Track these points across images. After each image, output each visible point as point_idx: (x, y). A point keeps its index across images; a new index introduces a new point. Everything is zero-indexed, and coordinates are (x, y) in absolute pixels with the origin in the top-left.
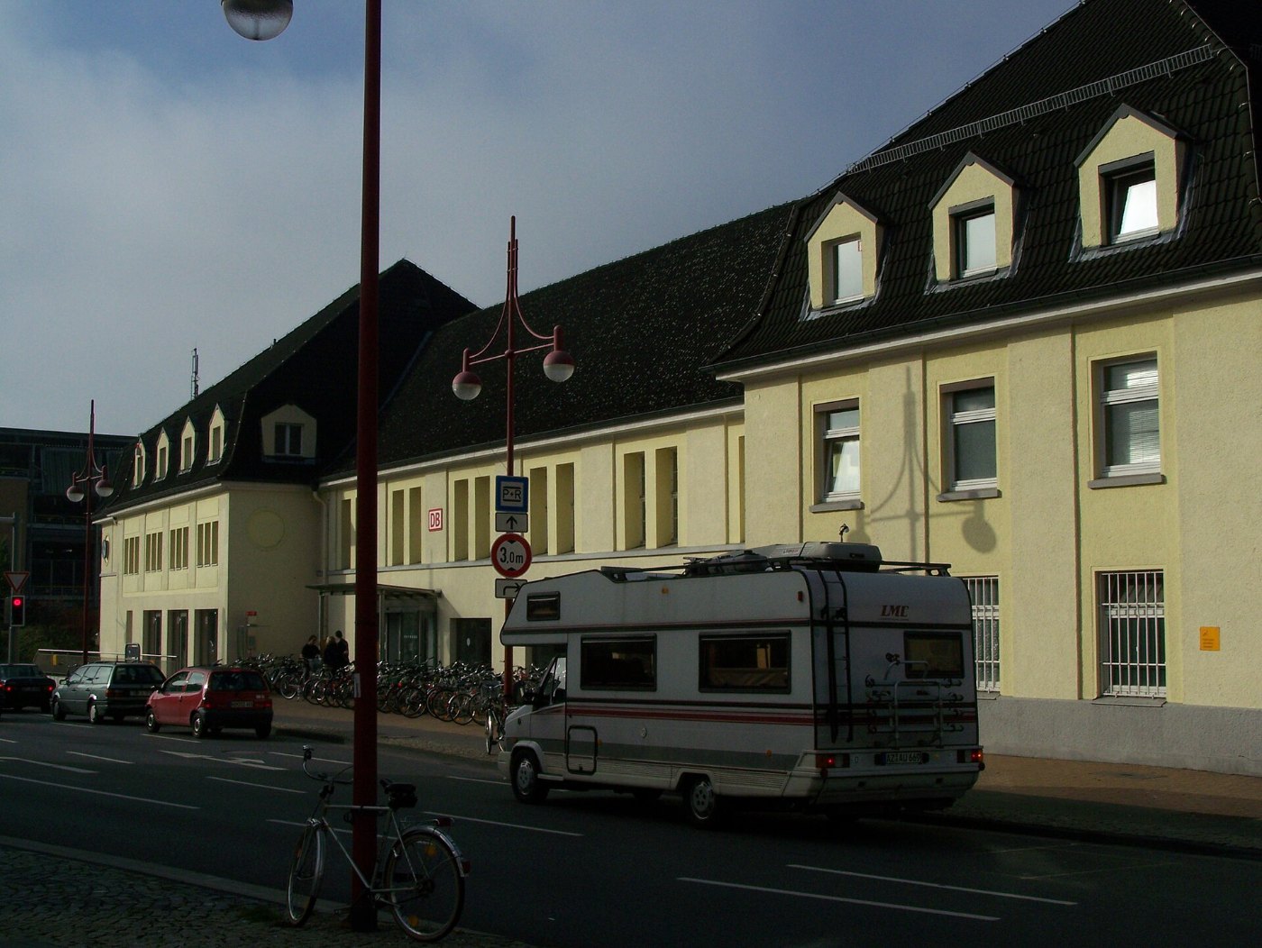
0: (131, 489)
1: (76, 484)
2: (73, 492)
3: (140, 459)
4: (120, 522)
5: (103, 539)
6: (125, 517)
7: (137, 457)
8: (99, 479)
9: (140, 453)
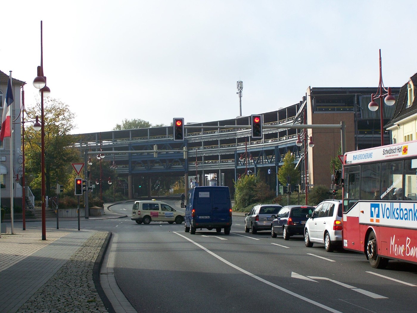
0: (407, 108)
1: (373, 100)
2: (372, 105)
3: (411, 90)
4: (401, 127)
5: (393, 137)
6: (404, 124)
7: (409, 89)
8: (387, 95)
9: (410, 87)
